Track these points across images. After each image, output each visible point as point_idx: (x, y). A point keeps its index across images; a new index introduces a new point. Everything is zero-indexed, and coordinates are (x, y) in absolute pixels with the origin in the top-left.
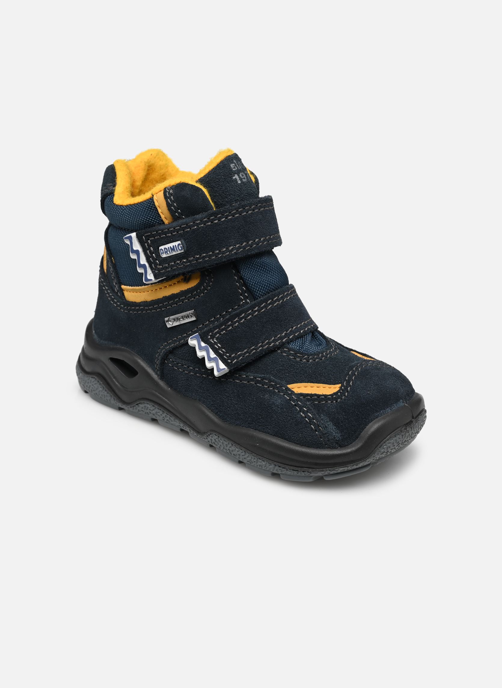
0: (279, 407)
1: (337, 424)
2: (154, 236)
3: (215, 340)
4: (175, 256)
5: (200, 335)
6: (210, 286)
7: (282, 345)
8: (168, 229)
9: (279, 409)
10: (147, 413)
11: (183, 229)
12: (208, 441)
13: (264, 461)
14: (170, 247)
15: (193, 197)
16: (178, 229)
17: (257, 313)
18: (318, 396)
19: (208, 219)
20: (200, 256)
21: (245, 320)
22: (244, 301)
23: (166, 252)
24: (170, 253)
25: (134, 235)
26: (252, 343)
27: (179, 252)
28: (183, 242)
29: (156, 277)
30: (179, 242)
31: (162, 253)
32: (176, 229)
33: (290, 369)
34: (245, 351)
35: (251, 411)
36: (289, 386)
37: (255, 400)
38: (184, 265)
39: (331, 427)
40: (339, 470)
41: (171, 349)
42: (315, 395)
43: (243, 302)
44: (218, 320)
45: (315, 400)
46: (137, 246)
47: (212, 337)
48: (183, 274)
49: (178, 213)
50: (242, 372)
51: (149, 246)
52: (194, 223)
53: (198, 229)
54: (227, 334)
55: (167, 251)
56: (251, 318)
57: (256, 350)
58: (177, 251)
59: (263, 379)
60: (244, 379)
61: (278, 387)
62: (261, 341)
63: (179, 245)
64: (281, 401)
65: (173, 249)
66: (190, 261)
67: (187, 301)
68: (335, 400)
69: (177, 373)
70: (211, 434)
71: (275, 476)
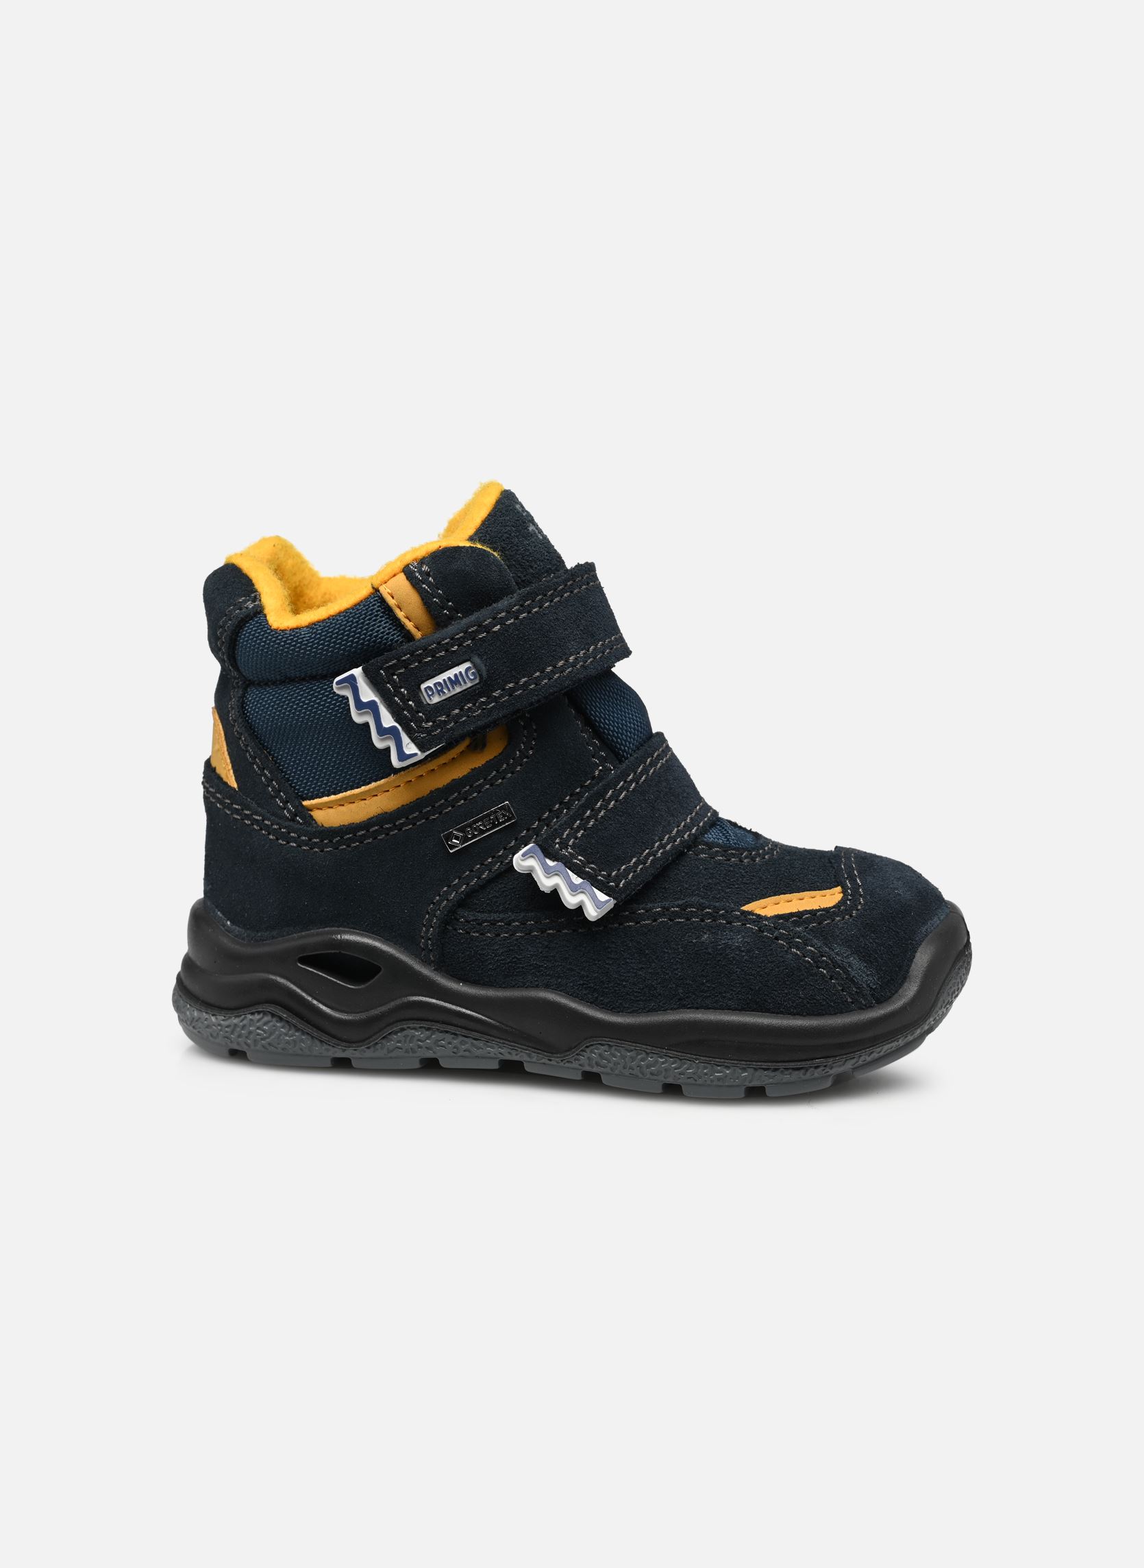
0: (743, 949)
1: (866, 956)
2: (405, 664)
3: (570, 850)
4: (460, 695)
5: (540, 846)
6: (532, 749)
7: (695, 840)
8: (439, 643)
9: (744, 954)
10: (411, 1049)
11: (473, 636)
12: (580, 1065)
13: (728, 1068)
14: (449, 678)
15: (481, 570)
16: (461, 637)
17: (633, 785)
18: (813, 913)
19: (522, 606)
20: (517, 683)
21: (616, 801)
22: (601, 768)
23: (440, 692)
24: (449, 690)
25: (357, 672)
26: (643, 843)
27: (469, 685)
28: (477, 660)
29: (421, 747)
30: (467, 665)
31: (429, 696)
32: (457, 639)
33: (729, 880)
34: (633, 861)
35: (680, 974)
36: (746, 908)
37: (681, 950)
38: (484, 709)
39: (856, 966)
40: (882, 1050)
41: (462, 896)
42: (806, 912)
43: (600, 770)
44: (558, 814)
45: (808, 921)
46: (368, 694)
47: (564, 845)
48: (473, 734)
49: (449, 609)
50: (635, 906)
51: (397, 687)
52: (494, 618)
53: (505, 628)
54: (588, 835)
55: (442, 688)
56: (625, 795)
57: (655, 856)
58: (465, 683)
59: (683, 908)
60: (642, 917)
61: (723, 915)
62: (657, 838)
63: (467, 670)
64: (743, 937)
65: (455, 682)
66: (496, 699)
67: (488, 786)
68: (847, 914)
69: (482, 943)
70: (587, 1047)
71: (755, 1094)
